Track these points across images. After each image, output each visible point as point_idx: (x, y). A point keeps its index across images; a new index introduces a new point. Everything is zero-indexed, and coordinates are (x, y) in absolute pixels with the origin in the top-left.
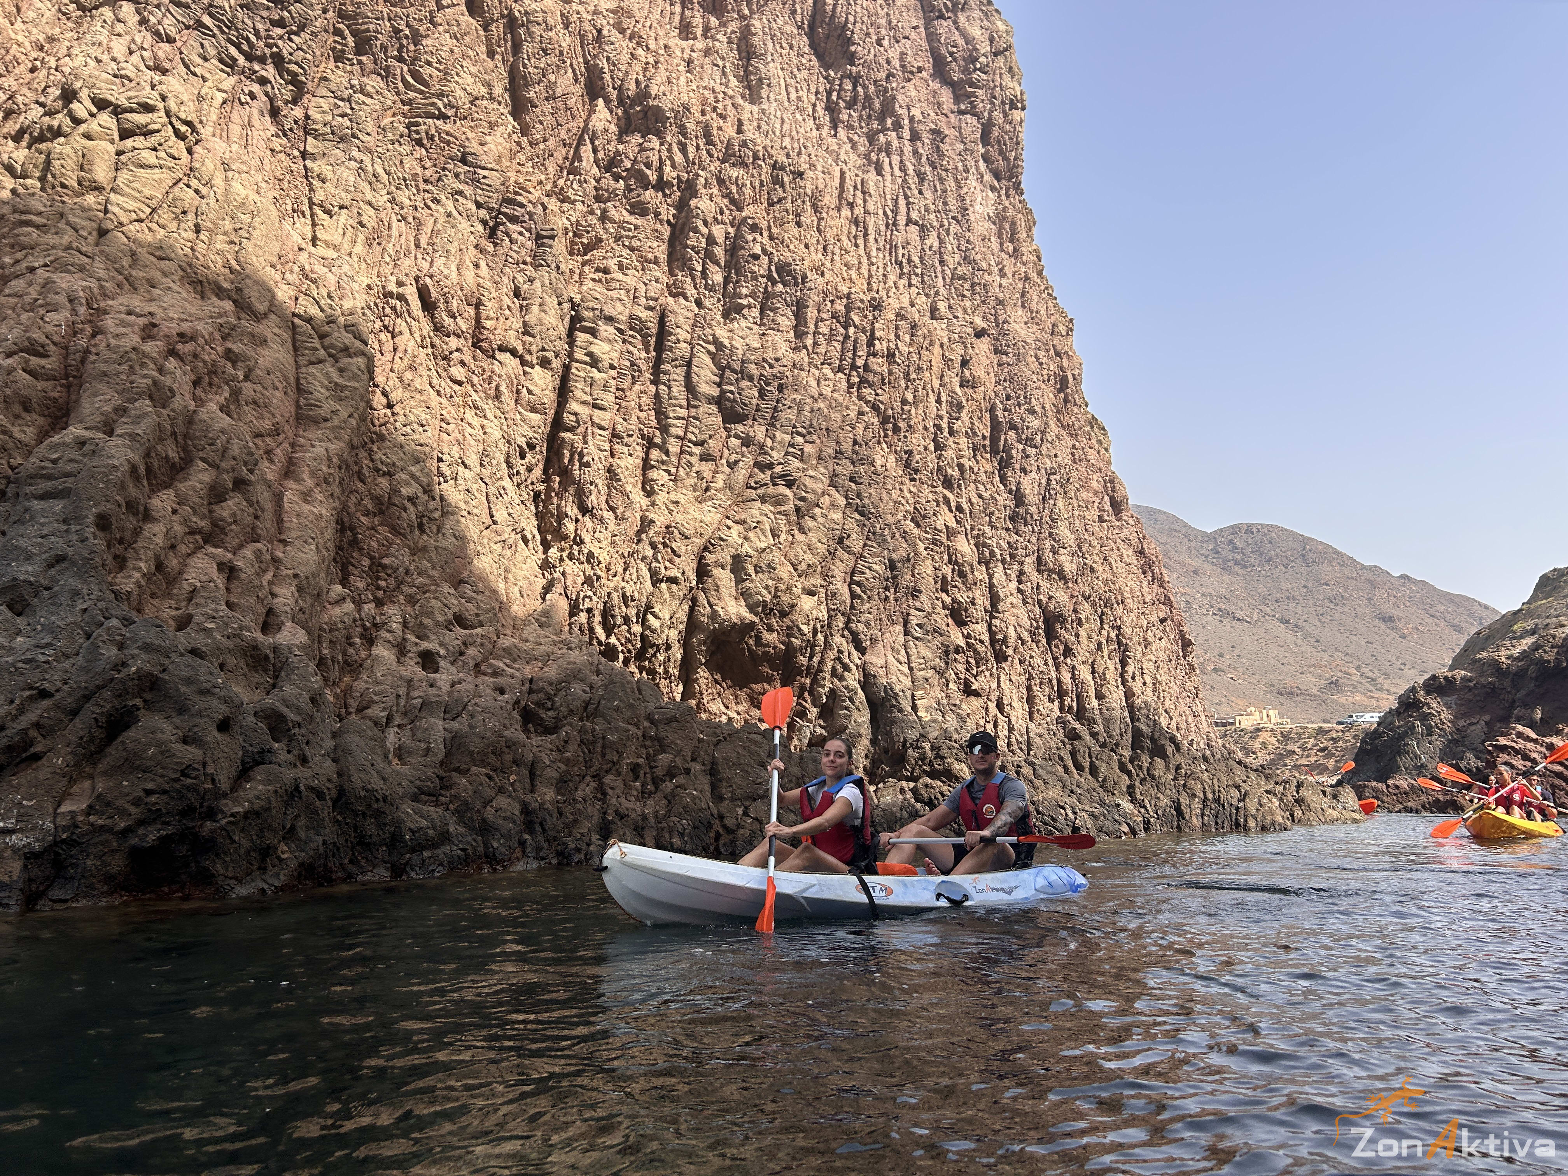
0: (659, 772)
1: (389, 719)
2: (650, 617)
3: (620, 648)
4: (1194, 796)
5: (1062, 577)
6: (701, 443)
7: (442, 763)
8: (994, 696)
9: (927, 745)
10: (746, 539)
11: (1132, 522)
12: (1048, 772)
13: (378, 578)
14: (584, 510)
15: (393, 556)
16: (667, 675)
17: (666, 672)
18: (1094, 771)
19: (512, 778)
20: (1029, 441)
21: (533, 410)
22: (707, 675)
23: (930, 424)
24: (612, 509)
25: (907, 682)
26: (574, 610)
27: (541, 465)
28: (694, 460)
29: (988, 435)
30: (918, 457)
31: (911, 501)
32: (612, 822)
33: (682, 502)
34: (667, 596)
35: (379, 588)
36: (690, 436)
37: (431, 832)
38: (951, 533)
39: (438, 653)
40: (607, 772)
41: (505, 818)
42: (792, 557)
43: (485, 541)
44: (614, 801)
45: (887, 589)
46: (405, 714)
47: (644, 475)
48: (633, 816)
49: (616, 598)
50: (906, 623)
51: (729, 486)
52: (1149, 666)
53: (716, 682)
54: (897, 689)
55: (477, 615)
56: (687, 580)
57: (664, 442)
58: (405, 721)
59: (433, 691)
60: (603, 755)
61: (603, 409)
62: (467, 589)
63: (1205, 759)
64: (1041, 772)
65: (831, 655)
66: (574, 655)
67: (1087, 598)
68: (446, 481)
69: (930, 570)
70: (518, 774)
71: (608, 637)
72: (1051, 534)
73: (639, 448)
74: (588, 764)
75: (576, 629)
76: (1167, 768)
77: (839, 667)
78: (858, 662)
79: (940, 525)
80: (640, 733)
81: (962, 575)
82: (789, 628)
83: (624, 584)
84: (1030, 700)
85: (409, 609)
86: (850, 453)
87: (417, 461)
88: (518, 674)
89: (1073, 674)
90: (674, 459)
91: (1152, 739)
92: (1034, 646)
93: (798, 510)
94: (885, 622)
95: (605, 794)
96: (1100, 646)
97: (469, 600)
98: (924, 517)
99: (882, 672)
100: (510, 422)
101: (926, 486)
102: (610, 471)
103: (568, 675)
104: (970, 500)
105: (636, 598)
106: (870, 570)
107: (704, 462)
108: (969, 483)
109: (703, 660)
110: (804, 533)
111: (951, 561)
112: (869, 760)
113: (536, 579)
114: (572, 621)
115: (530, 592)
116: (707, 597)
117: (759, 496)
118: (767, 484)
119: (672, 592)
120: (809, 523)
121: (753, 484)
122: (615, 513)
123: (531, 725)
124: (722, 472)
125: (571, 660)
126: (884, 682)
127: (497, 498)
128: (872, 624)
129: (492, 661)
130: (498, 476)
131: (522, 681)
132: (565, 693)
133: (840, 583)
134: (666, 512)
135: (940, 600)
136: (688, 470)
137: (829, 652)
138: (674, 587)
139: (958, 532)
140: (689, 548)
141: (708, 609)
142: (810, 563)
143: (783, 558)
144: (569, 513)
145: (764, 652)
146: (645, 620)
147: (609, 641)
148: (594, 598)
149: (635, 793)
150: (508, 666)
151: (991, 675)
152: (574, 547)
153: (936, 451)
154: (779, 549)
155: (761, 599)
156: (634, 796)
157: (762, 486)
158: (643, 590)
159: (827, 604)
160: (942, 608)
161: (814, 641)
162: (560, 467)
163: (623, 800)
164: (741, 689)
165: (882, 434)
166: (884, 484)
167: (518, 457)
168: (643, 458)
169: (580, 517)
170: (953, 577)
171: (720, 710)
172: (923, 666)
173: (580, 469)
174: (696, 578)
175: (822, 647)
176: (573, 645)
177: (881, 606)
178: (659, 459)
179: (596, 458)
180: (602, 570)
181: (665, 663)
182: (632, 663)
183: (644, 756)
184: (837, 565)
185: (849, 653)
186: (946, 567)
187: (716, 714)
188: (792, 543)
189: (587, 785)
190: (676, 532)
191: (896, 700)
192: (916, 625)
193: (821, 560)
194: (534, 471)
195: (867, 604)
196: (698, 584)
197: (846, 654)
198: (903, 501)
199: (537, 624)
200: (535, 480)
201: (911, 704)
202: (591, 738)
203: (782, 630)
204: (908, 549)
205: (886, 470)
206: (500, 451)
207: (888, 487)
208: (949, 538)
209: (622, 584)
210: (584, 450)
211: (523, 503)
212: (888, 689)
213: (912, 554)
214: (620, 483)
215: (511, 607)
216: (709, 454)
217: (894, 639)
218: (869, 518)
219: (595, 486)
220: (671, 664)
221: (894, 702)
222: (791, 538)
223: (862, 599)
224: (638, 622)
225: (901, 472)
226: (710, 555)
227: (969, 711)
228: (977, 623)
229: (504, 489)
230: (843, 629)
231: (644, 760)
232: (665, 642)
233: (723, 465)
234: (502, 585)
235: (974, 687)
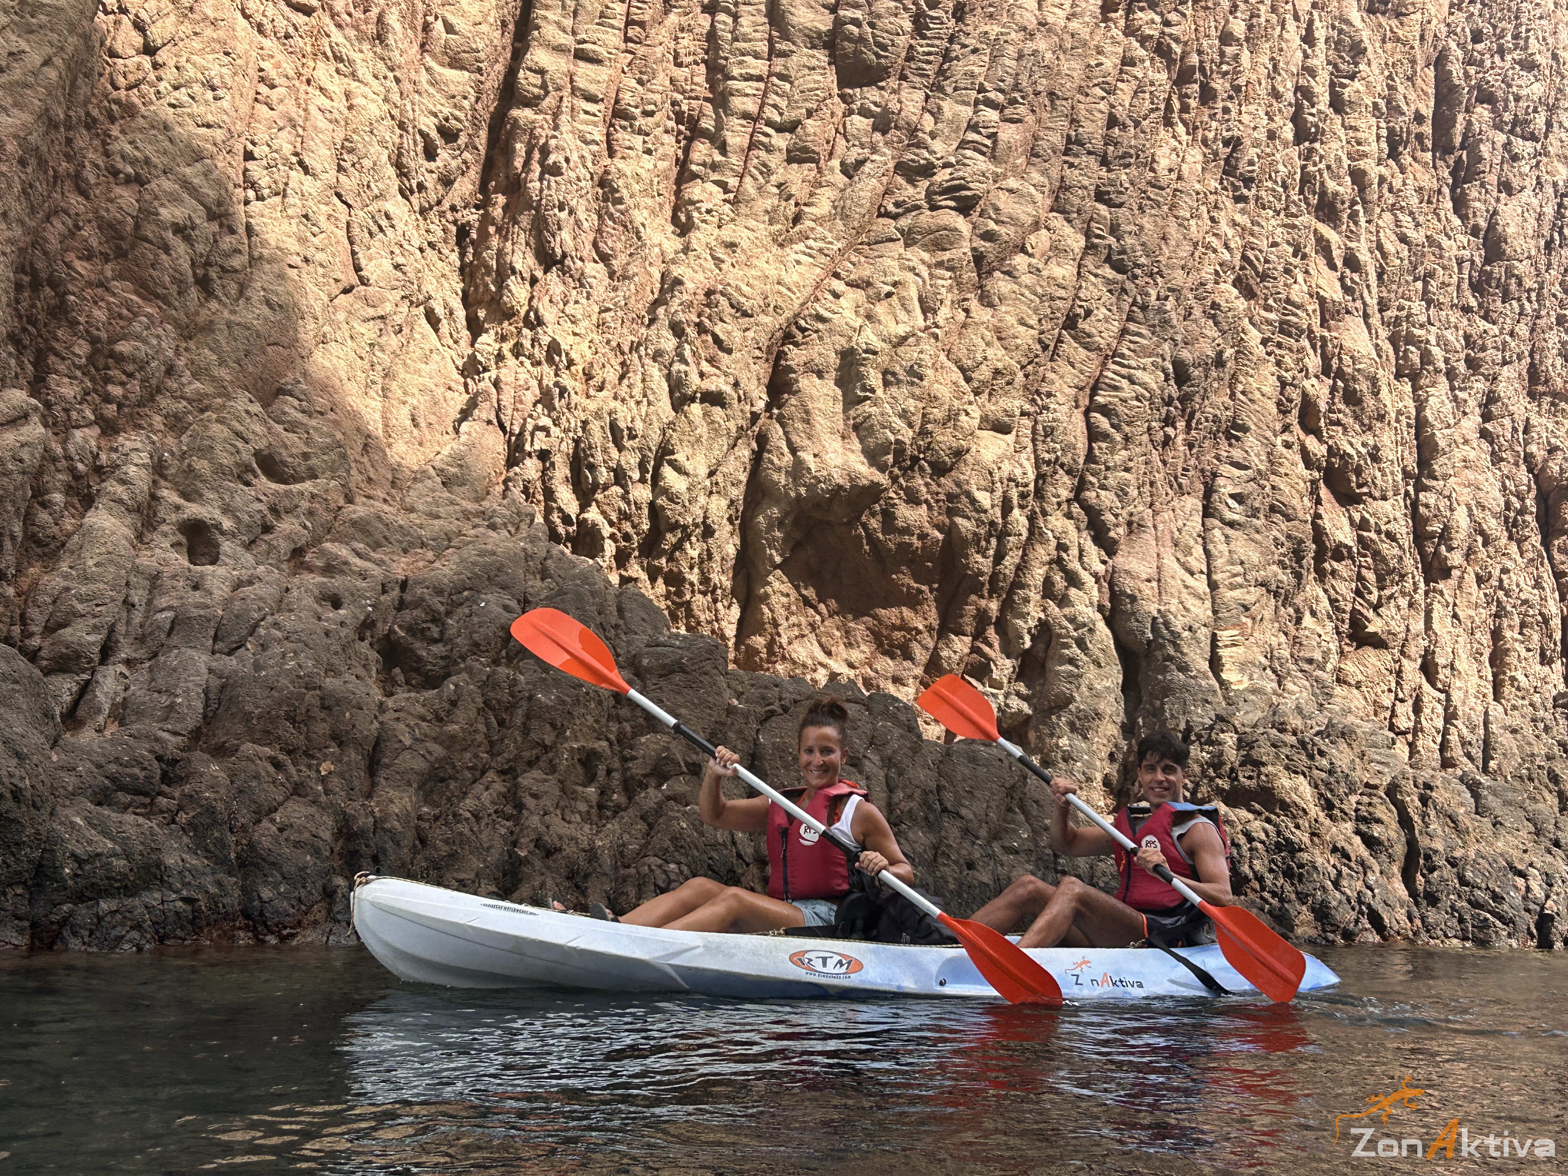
0: (637, 769)
1: (107, 652)
3: (606, 531)
6: (790, 127)
7: (196, 735)
8: (1416, 649)
9: (1229, 739)
10: (869, 317)
12: (1505, 803)
13: (108, 380)
14: (548, 259)
15: (138, 337)
16: (707, 586)
17: (705, 580)
19: (326, 767)
21: (456, 63)
22: (787, 588)
23: (1287, 87)
24: (604, 258)
25: (1202, 611)
26: (515, 454)
27: (474, 173)
28: (775, 161)
29: (1428, 111)
30: (1252, 153)
31: (1236, 243)
32: (522, 861)
33: (744, 244)
34: (703, 430)
35: (107, 399)
36: (771, 114)
37: (120, 864)
38: (1329, 313)
39: (218, 527)
40: (531, 764)
41: (297, 844)
42: (962, 354)
43: (341, 316)
44: (535, 821)
45: (1169, 421)
46: (141, 640)
47: (678, 193)
48: (570, 850)
49: (598, 434)
50: (1209, 491)
51: (841, 212)
53: (807, 602)
54: (1178, 624)
55: (306, 456)
56: (745, 399)
57: (719, 126)
58: (141, 654)
59: (197, 597)
60: (526, 730)
61: (595, 60)
62: (289, 407)
64: (1490, 800)
65: (1042, 553)
66: (499, 540)
68: (260, 198)
69: (1270, 385)
70: (338, 760)
71: (583, 507)
73: (669, 139)
74: (493, 748)
75: (516, 492)
77: (1058, 579)
78: (1100, 568)
79: (1298, 293)
81: (1352, 398)
82: (951, 497)
83: (617, 404)
84: (1498, 659)
85: (170, 440)
86: (1098, 143)
87: (198, 156)
88: (376, 571)
90: (735, 160)
92: (1513, 548)
93: (978, 258)
94: (1162, 488)
95: (520, 806)
97: (292, 427)
98: (1264, 277)
99: (1148, 590)
100: (407, 87)
101: (1271, 213)
102: (602, 183)
103: (478, 577)
104: (1380, 247)
105: (640, 433)
106: (1132, 382)
107: (795, 166)
108: (1378, 210)
109: (778, 559)
110: (991, 305)
111: (1326, 370)
112: (1116, 766)
113: (449, 394)
114: (511, 474)
115: (433, 419)
116: (786, 433)
117: (902, 232)
118: (918, 207)
119: (713, 422)
120: (1000, 284)
121: (891, 208)
122: (608, 265)
123: (397, 670)
124: (830, 184)
125: (489, 547)
126: (1153, 608)
127: (371, 234)
128: (1133, 492)
129: (328, 545)
130: (376, 191)
131: (383, 585)
132: (467, 611)
133: (1065, 409)
134: (710, 264)
135: (1296, 447)
136: (762, 180)
137: (1038, 547)
138: (717, 412)
139: (1348, 312)
140: (750, 334)
141: (788, 458)
142: (1000, 365)
143: (943, 357)
144: (518, 266)
145: (900, 545)
146: (657, 476)
147: (586, 515)
148: (555, 431)
149: (583, 807)
150: (359, 555)
151: (1411, 605)
152: (526, 331)
153: (1298, 141)
154: (936, 337)
155: (892, 438)
156: (580, 813)
157: (908, 211)
158: (654, 418)
159: (1035, 451)
160: (1301, 465)
161: (1005, 524)
162: (507, 177)
163: (555, 820)
164: (855, 618)
165: (1176, 104)
166: (1173, 207)
167: (422, 155)
168: (677, 160)
169: (539, 274)
170: (1331, 404)
171: (813, 658)
172: (1239, 580)
173: (541, 179)
174: (765, 397)
175: (1024, 538)
176: (499, 520)
177: (1155, 456)
178: (708, 160)
179: (574, 157)
180: (574, 377)
181: (702, 562)
182: (633, 561)
183: (612, 737)
184: (1061, 371)
185: (1081, 551)
186: (1314, 381)
187: (804, 666)
188: (964, 326)
189: (487, 788)
190: (723, 302)
191: (1177, 647)
192: (1232, 496)
193: (1025, 361)
194: (456, 185)
195: (1123, 452)
196: (769, 407)
197: (1074, 551)
198: (1216, 243)
199: (438, 480)
200: (459, 203)
201: (1208, 655)
202: (506, 698)
203: (937, 501)
204: (1219, 341)
205: (1180, 178)
206: (382, 143)
207: (1182, 213)
208: (1324, 323)
209: (613, 404)
210: (553, 142)
211: (431, 245)
212: (1161, 623)
213: (1229, 352)
214: (622, 207)
215: (390, 446)
216: (805, 150)
217: (1180, 523)
218: (1135, 277)
219: (571, 212)
220: (716, 566)
221: (1171, 651)
222: (961, 316)
223: (1112, 441)
224: (643, 480)
225: (1214, 184)
226: (796, 351)
227: (1360, 677)
228: (1384, 498)
229: (388, 217)
230: (1068, 501)
231: (611, 744)
232: (700, 520)
233: (832, 170)
234: (373, 404)
235: (1371, 629)
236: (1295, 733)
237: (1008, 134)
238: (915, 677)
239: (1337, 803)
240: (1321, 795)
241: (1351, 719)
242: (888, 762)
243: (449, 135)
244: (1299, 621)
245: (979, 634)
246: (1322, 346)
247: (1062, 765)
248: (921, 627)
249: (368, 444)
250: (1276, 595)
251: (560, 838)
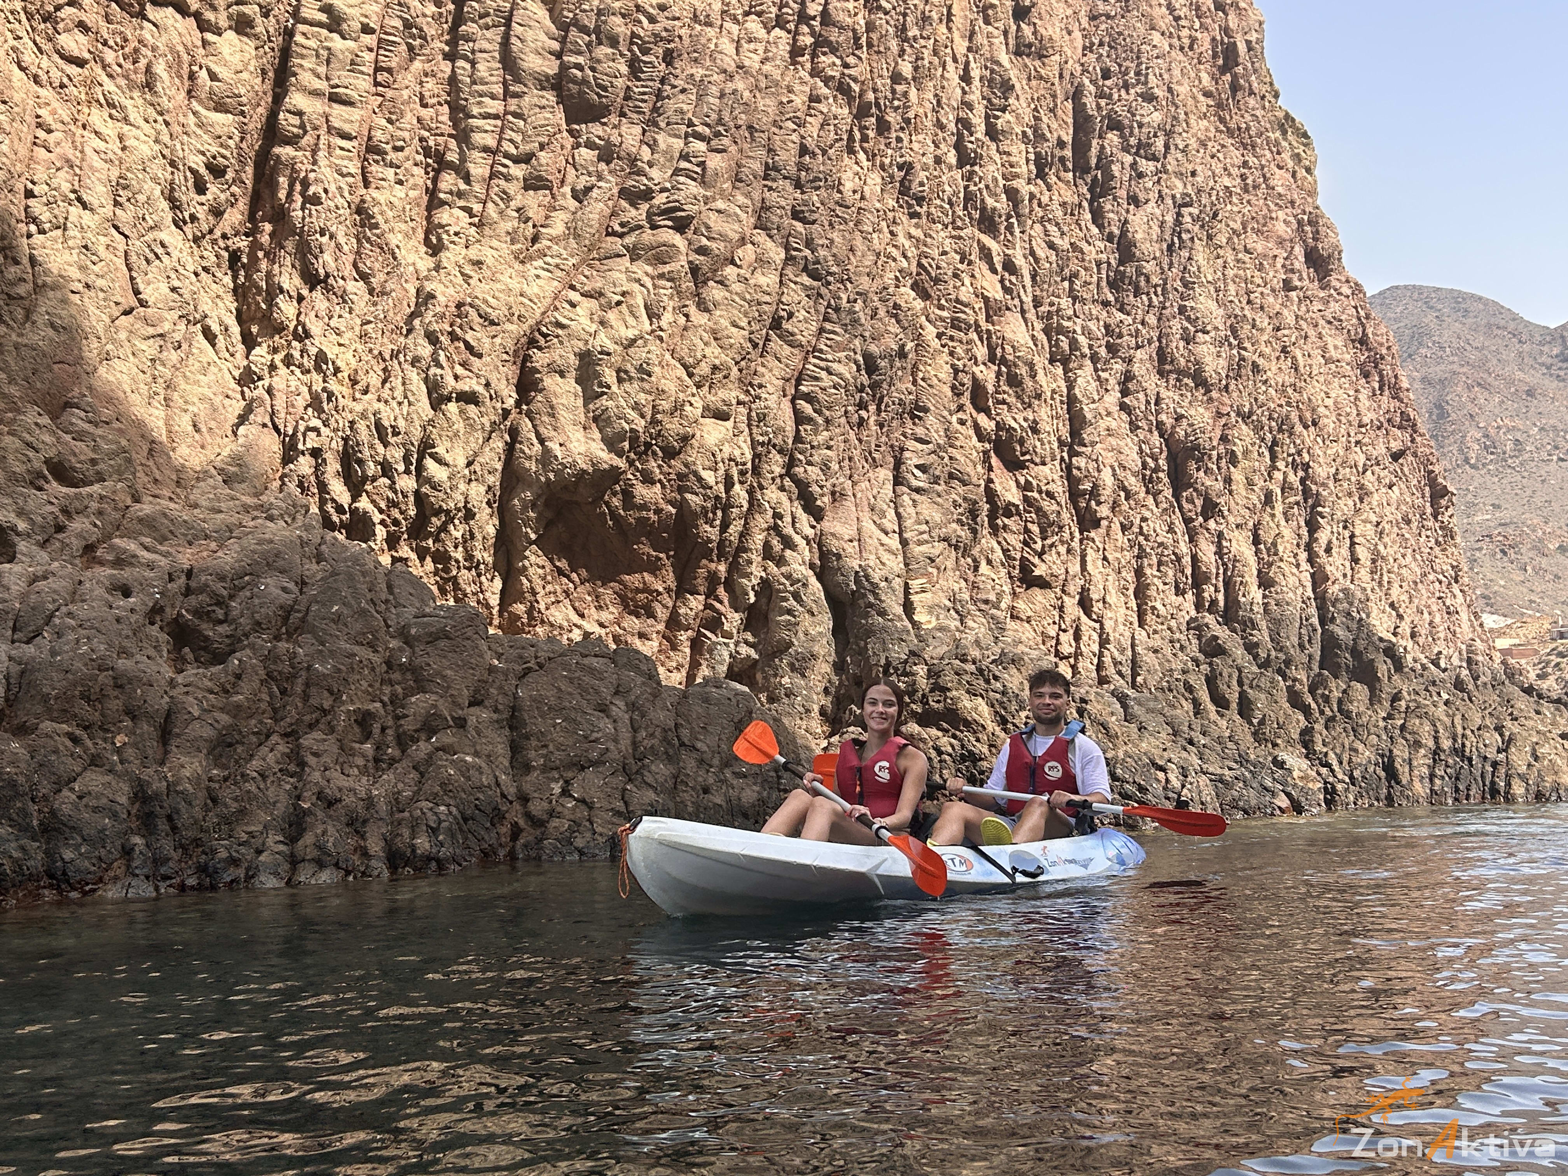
0: (409, 725)
2: (429, 463)
3: (377, 517)
4: (1417, 744)
5: (1201, 382)
6: (526, 159)
8: (1074, 588)
9: (921, 670)
10: (602, 323)
11: (1346, 290)
12: (1149, 711)
14: (312, 279)
16: (471, 562)
17: (469, 557)
18: (1245, 708)
19: (120, 740)
20: (1143, 149)
21: (221, 107)
22: (542, 560)
23: (949, 119)
24: (364, 277)
25: (895, 564)
26: (290, 453)
27: (242, 204)
28: (513, 188)
29: (1068, 138)
30: (922, 175)
31: (912, 252)
32: (306, 813)
33: (489, 261)
34: (460, 426)
36: (509, 148)
38: (993, 310)
39: (13, 529)
40: (311, 726)
41: (96, 810)
42: (685, 352)
43: (123, 335)
44: (316, 776)
45: (862, 405)
47: (429, 218)
48: (349, 800)
49: (364, 433)
50: (898, 463)
51: (573, 231)
52: (1364, 530)
53: (561, 572)
54: (876, 577)
55: (93, 462)
56: (496, 397)
57: (463, 159)
60: (306, 697)
61: (347, 102)
62: (76, 418)
63: (1459, 685)
64: (1137, 710)
65: (762, 521)
66: (277, 530)
67: (1245, 417)
68: (42, 232)
69: (945, 373)
70: (131, 733)
71: (355, 498)
72: (1182, 310)
73: (419, 171)
74: (276, 714)
75: (292, 487)
76: (1374, 698)
77: (776, 543)
78: (810, 532)
79: (966, 293)
80: (376, 659)
81: (1014, 381)
82: (681, 476)
83: (381, 405)
84: (1141, 592)
86: (792, 169)
88: (163, 562)
89: (1219, 546)
90: (478, 188)
91: (1355, 652)
92: (1150, 501)
93: (694, 270)
94: (859, 462)
95: (302, 764)
96: (1268, 499)
97: (79, 436)
98: (937, 281)
99: (851, 549)
100: (176, 129)
101: (940, 226)
102: (359, 211)
103: (258, 563)
104: (1032, 253)
105: (403, 431)
106: (830, 373)
107: (531, 192)
108: (1030, 222)
109: (533, 536)
110: (707, 310)
111: (992, 358)
112: (830, 699)
113: (227, 402)
114: (287, 471)
115: (213, 424)
116: (534, 426)
117: (627, 248)
118: (641, 227)
119: (468, 418)
120: (714, 292)
121: (617, 228)
122: (368, 283)
123: (187, 650)
124: (563, 208)
125: (267, 536)
126: (855, 564)
127: (148, 261)
128: (835, 466)
129: (117, 541)
130: (151, 223)
131: (170, 574)
132: (248, 594)
133: (774, 397)
134: (460, 279)
135: (969, 423)
136: (502, 206)
137: (757, 516)
138: (472, 409)
139: (1008, 309)
140: (498, 340)
141: (537, 447)
142: (717, 362)
143: (668, 356)
144: (286, 286)
145: (638, 520)
146: (420, 468)
147: (357, 505)
148: (325, 431)
149: (360, 761)
150: (146, 548)
151: (1069, 551)
152: (295, 343)
153: (960, 165)
154: (661, 339)
155: (627, 427)
156: (358, 767)
157: (632, 230)
158: (415, 416)
159: (751, 434)
160: (975, 439)
161: (728, 497)
162: (273, 207)
163: (335, 774)
164: (604, 584)
165: (857, 136)
166: (858, 223)
167: (192, 189)
168: (427, 189)
169: (305, 292)
170: (997, 386)
171: (568, 621)
172: (925, 536)
173: (303, 209)
174: (515, 395)
175: (745, 509)
176: (275, 512)
177: (852, 435)
178: (455, 189)
179: (332, 188)
180: (341, 382)
181: (465, 541)
182: (402, 543)
183: (386, 699)
184: (770, 365)
185: (794, 518)
186: (982, 367)
187: (561, 628)
188: (685, 329)
189: (272, 750)
190: (473, 313)
191: (876, 596)
192: (917, 467)
193: (738, 358)
194: (226, 216)
195: (825, 433)
196: (518, 404)
197: (788, 519)
198: (895, 253)
199: (220, 478)
200: (229, 231)
201: (902, 601)
202: (287, 669)
203: (669, 481)
204: (902, 336)
205: (863, 198)
206: (155, 180)
207: (865, 228)
208: (988, 319)
209: (377, 405)
210: (312, 176)
211: (206, 269)
212: (862, 576)
213: (910, 345)
214: (377, 231)
215: (174, 450)
216: (540, 178)
217: (875, 491)
218: (829, 283)
219: (332, 237)
220: (478, 544)
221: (871, 599)
222: (682, 320)
223: (816, 424)
224: (407, 472)
225: (892, 203)
226: (539, 354)
227: (1030, 613)
228: (1044, 464)
229: (163, 245)
230: (781, 476)
231: (384, 705)
232: (461, 505)
233: (564, 195)
234: (156, 412)
235: (1037, 572)
236: (974, 663)
237: (715, 162)
238: (658, 632)
239: (1010, 718)
240: (996, 712)
241: (1021, 648)
242: (632, 707)
243: (217, 172)
244: (976, 569)
245: (711, 593)
246: (987, 338)
247: (785, 700)
248: (661, 589)
249: (154, 448)
250: (956, 548)
251: (340, 790)
